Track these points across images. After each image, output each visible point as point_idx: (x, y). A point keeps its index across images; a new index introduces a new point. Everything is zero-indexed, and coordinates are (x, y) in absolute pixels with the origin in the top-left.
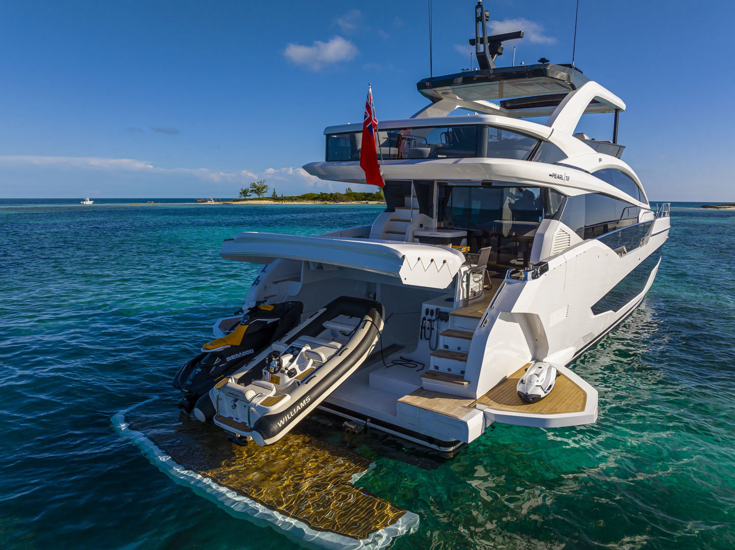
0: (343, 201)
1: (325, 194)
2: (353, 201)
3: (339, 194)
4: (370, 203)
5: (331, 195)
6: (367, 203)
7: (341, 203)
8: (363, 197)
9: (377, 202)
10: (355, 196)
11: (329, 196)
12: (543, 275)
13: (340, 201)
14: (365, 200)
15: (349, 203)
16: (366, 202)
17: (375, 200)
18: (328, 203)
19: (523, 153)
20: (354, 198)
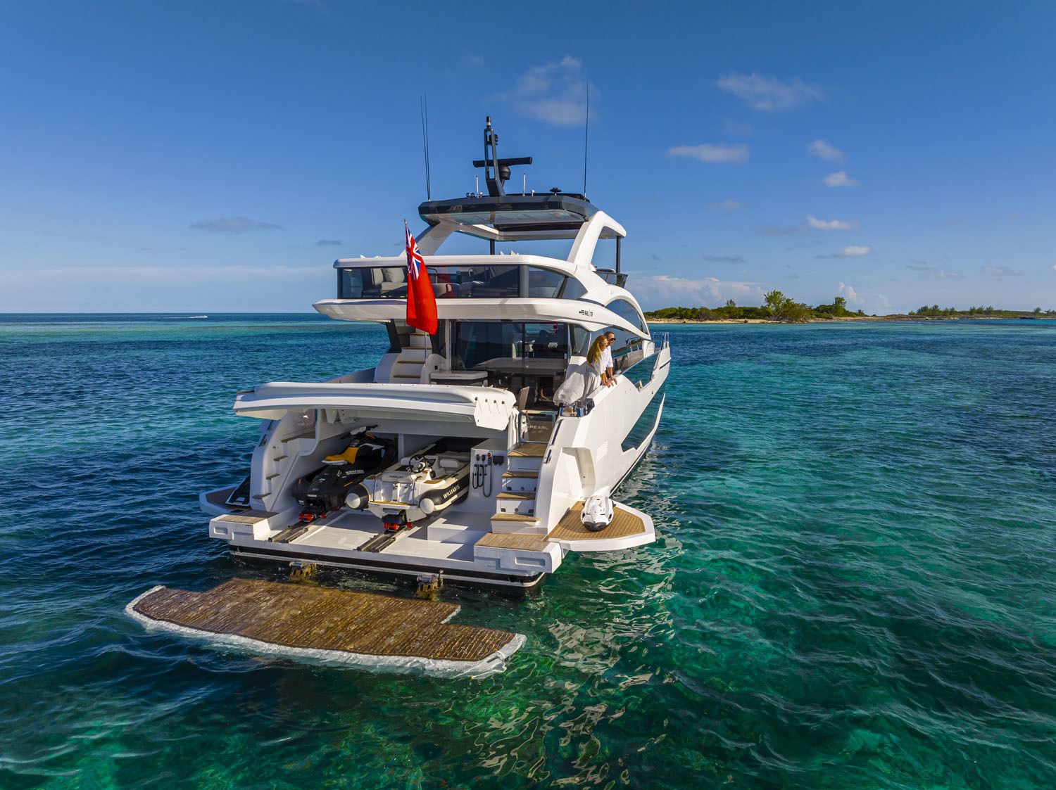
0: (711, 320)
1: (685, 309)
2: (725, 318)
3: (706, 309)
4: (750, 321)
5: (694, 310)
6: (746, 322)
7: (708, 322)
8: (742, 313)
9: (762, 321)
10: (729, 313)
11: (690, 313)
12: (592, 412)
13: (706, 319)
14: (743, 317)
15: (720, 322)
16: (743, 320)
17: (760, 318)
18: (686, 321)
19: (551, 290)
20: (728, 315)
